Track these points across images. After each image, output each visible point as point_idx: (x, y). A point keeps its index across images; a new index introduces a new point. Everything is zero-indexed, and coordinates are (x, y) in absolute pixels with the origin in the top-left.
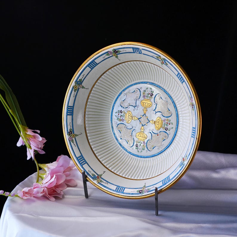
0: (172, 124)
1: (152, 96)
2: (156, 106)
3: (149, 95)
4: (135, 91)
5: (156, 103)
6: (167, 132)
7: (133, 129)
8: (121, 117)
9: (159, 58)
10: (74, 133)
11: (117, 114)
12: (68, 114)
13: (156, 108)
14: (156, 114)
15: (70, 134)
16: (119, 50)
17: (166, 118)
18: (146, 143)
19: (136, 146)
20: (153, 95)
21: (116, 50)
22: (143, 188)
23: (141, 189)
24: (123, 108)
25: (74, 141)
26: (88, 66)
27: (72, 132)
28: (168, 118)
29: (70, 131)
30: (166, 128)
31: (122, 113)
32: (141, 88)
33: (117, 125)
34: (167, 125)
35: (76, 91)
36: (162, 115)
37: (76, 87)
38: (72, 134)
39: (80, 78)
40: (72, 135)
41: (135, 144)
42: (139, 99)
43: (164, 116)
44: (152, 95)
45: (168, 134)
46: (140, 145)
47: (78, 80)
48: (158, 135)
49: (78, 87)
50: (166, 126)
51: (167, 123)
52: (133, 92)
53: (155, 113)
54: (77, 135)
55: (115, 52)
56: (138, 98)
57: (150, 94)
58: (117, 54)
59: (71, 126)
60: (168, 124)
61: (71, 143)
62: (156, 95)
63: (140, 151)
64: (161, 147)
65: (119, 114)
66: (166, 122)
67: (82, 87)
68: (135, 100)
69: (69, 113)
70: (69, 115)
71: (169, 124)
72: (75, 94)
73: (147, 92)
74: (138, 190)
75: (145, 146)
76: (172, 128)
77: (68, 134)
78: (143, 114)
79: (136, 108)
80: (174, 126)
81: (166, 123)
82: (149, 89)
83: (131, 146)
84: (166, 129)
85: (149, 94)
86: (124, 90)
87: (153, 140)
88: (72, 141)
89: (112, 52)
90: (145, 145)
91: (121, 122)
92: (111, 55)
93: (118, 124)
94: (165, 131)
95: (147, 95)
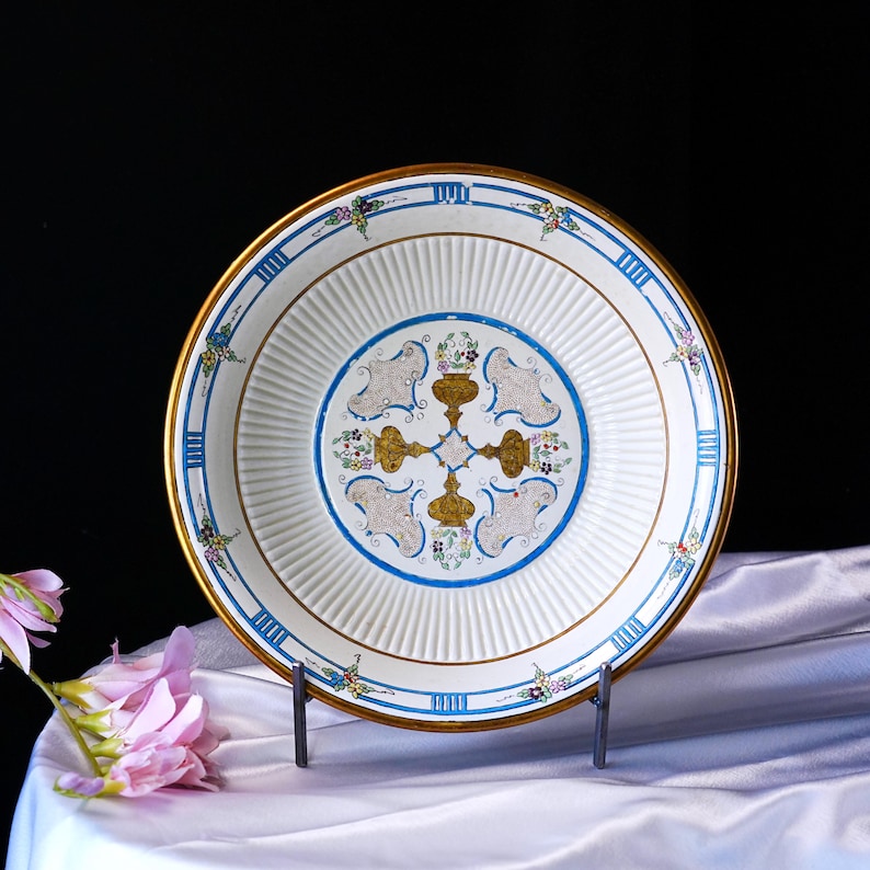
0: (567, 447)
1: (472, 360)
2: (496, 392)
3: (463, 360)
4: (401, 352)
5: (494, 381)
6: (552, 476)
7: (415, 488)
8: (357, 454)
9: (542, 210)
10: (217, 531)
11: (340, 447)
12: (189, 461)
13: (495, 399)
14: (499, 421)
15: (206, 539)
16: (379, 199)
17: (540, 430)
18: (473, 532)
19: (436, 550)
20: (477, 356)
21: (368, 201)
22: (538, 681)
23: (533, 686)
24: (364, 419)
25: (226, 561)
26: (254, 271)
27: (211, 529)
28: (548, 429)
29: (206, 526)
30: (544, 464)
31: (359, 439)
32: (427, 338)
33: (344, 487)
34: (547, 454)
35: (212, 373)
36: (523, 421)
37: (209, 359)
38: (212, 535)
39: (223, 323)
40: (216, 540)
41: (430, 541)
42: (424, 376)
43: (530, 425)
44: (472, 356)
45: (554, 486)
46: (452, 540)
47: (218, 330)
48: (516, 494)
49: (217, 357)
50: (542, 459)
51: (546, 446)
52: (394, 359)
53: (496, 419)
54: (228, 540)
55: (360, 206)
56: (421, 376)
57: (466, 355)
58: (367, 213)
59: (206, 507)
60: (551, 450)
61: (219, 568)
62: (490, 354)
63: (452, 563)
64: (535, 536)
65: (347, 446)
66: (542, 443)
67: (228, 355)
68: (408, 382)
69: (193, 457)
70: (192, 466)
71: (556, 448)
72: (208, 386)
73: (450, 352)
74: (520, 689)
75: (469, 542)
76: (568, 461)
77: (201, 539)
78: (449, 430)
79: (416, 411)
80: (575, 451)
81: (542, 448)
82: (458, 338)
83: (414, 553)
84: (547, 468)
85: (463, 354)
86: (356, 356)
87: (498, 515)
88: (219, 562)
89: (350, 209)
90: (471, 538)
91: (363, 472)
92: (344, 222)
93: (351, 483)
94: (543, 475)
95: (453, 360)
